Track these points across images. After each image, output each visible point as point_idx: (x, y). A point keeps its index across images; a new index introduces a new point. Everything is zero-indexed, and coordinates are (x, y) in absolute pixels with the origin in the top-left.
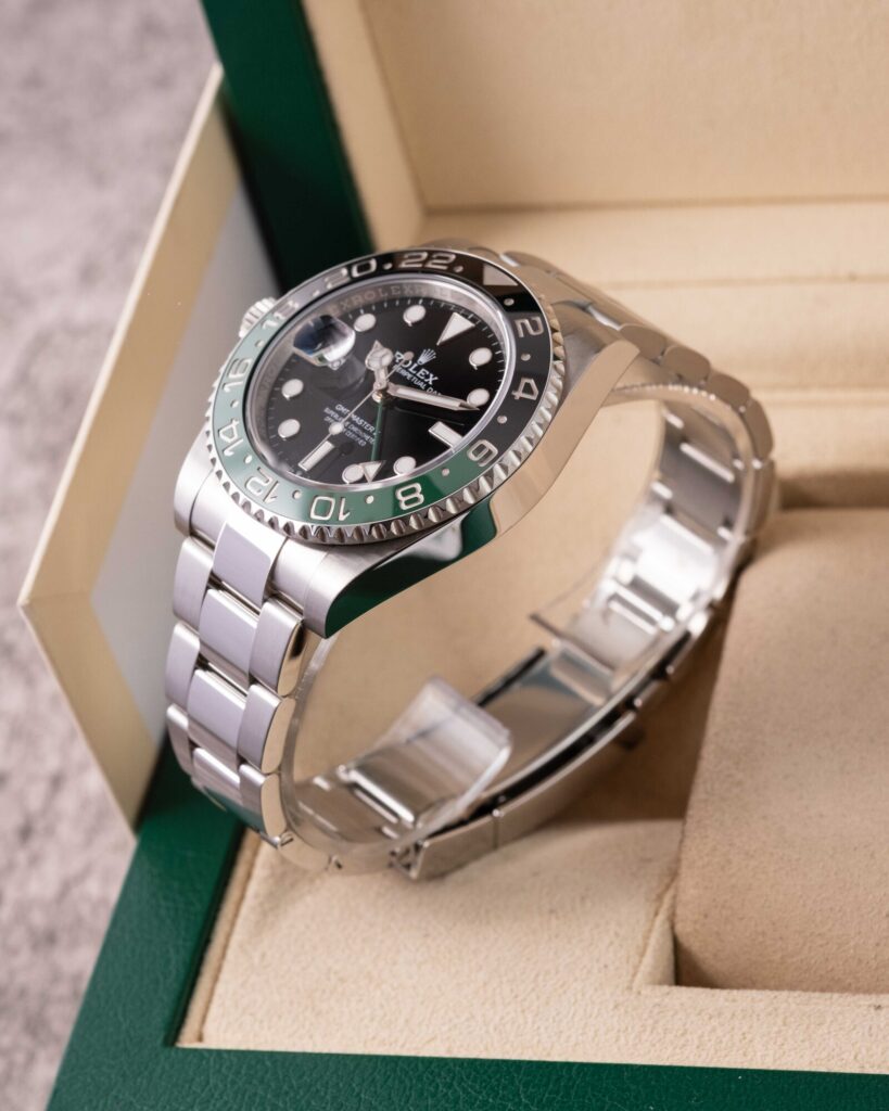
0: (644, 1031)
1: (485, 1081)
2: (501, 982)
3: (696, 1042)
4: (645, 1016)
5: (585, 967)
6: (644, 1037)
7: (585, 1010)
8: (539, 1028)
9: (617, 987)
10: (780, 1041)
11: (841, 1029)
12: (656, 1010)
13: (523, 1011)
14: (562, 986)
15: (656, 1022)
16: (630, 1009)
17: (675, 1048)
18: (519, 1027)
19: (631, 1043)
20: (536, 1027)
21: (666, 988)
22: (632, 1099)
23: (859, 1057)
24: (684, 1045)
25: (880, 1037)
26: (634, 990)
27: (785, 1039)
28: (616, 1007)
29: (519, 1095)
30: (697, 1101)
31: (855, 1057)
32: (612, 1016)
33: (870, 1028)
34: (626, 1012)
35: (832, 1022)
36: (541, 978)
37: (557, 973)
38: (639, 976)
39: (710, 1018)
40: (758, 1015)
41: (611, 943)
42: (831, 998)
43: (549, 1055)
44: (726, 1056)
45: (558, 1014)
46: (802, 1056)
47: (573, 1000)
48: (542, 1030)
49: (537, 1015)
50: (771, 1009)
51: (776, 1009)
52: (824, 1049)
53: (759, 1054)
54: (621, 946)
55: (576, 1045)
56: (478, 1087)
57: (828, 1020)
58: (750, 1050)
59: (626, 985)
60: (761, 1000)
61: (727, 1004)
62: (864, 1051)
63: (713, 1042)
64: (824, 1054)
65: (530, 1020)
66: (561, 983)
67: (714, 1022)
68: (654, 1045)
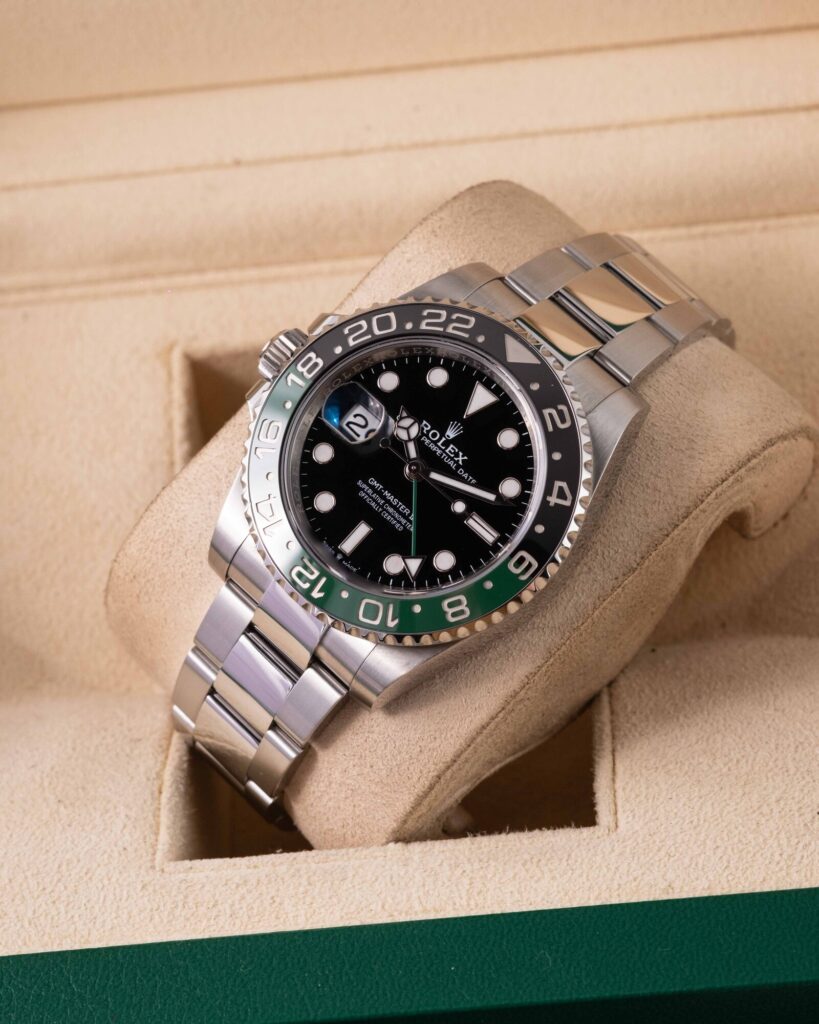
0: (176, 907)
1: (34, 976)
2: (26, 878)
3: (228, 912)
4: (174, 893)
5: (105, 852)
6: (177, 912)
7: (115, 894)
8: (72, 917)
9: (140, 867)
10: (308, 900)
11: (363, 882)
12: (183, 886)
13: (54, 902)
14: (86, 873)
15: (186, 897)
16: (157, 887)
17: (209, 920)
18: (52, 918)
19: (165, 921)
20: (69, 916)
21: (187, 863)
22: (181, 974)
23: (386, 907)
24: (217, 916)
25: (403, 884)
26: (157, 869)
27: (314, 898)
28: (143, 887)
29: (70, 985)
30: (245, 968)
31: (383, 907)
32: (142, 897)
33: (392, 878)
34: (155, 891)
35: (354, 876)
36: (64, 867)
37: (79, 861)
38: (159, 855)
39: (238, 886)
40: (283, 879)
41: (125, 827)
42: (347, 854)
43: (87, 941)
44: (259, 921)
45: (88, 901)
46: (332, 913)
47: (100, 886)
48: (76, 919)
49: (68, 904)
50: (292, 870)
51: (298, 870)
52: (352, 903)
53: (291, 915)
54: (135, 827)
55: (112, 928)
56: (27, 982)
57: (350, 875)
58: (282, 912)
59: (149, 864)
60: (281, 863)
61: (250, 871)
62: (389, 900)
63: (245, 909)
64: (353, 908)
65: (63, 910)
66: (85, 870)
67: (243, 890)
68: (188, 919)
